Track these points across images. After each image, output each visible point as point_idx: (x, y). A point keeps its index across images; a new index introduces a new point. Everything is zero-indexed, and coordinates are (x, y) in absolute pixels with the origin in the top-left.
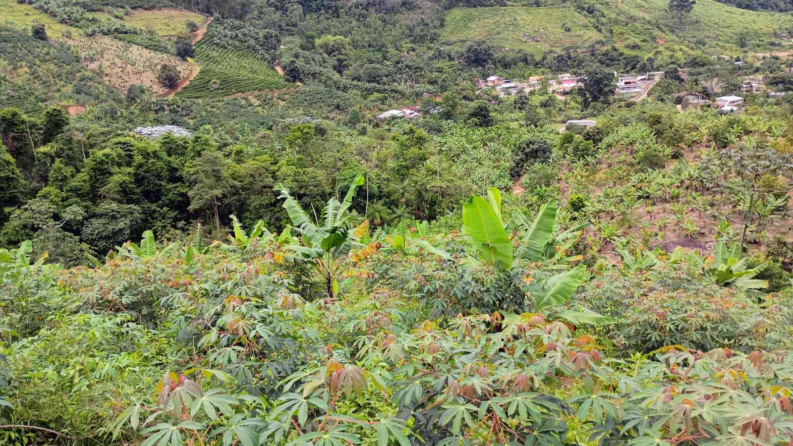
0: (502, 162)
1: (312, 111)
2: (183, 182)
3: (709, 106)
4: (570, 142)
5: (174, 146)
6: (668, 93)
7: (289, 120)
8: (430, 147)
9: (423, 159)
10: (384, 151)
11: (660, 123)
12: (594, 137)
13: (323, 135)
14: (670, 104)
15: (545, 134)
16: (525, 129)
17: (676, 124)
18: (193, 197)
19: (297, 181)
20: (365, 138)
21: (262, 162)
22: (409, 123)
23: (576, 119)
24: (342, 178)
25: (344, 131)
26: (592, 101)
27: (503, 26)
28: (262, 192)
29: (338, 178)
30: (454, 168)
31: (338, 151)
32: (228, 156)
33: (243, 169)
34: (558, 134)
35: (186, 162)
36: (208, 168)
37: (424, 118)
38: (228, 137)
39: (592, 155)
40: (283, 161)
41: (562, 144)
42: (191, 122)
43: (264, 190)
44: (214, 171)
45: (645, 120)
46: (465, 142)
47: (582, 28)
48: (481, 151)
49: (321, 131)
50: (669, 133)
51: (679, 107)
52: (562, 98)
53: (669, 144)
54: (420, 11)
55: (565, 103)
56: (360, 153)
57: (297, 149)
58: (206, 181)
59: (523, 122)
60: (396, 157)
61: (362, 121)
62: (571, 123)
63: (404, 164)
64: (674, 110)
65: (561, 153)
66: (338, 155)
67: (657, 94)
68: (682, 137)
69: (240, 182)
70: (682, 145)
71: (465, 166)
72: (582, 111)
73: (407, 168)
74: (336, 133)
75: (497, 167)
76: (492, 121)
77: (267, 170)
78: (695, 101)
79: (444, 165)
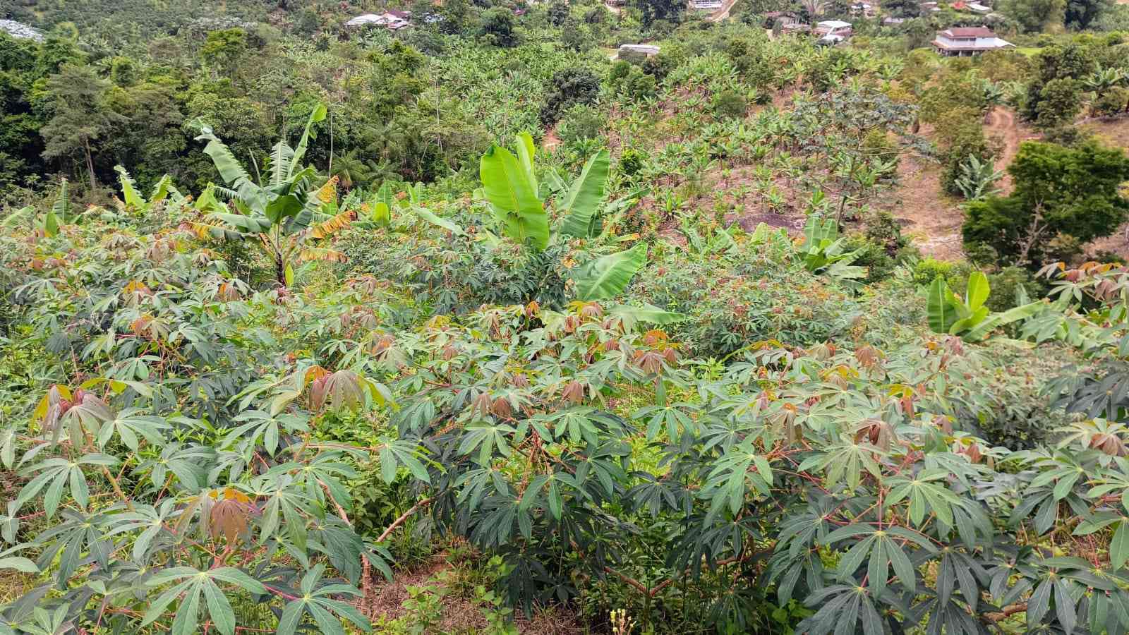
0: (530, 101)
1: (241, 8)
2: (30, 113)
3: (807, 33)
4: (624, 76)
5: (12, 54)
6: (756, 12)
7: (204, 21)
8: (426, 74)
9: (416, 91)
10: (356, 78)
11: (745, 53)
12: (658, 69)
13: (260, 47)
14: (759, 28)
15: (590, 62)
16: (562, 54)
17: (764, 57)
18: (50, 138)
19: (220, 117)
20: (327, 55)
21: (163, 85)
22: (393, 36)
23: (634, 42)
24: (293, 115)
25: (293, 43)
26: (656, 18)
28: (164, 133)
29: (285, 114)
30: (461, 107)
31: (285, 74)
32: (106, 72)
33: (130, 95)
34: (608, 62)
35: (33, 80)
36: (74, 92)
37: (417, 29)
38: (104, 43)
39: (654, 96)
40: (197, 86)
41: (613, 79)
42: (39, 15)
43: (168, 130)
44: (83, 96)
45: (724, 49)
46: (476, 70)
48: (500, 83)
49: (257, 42)
50: (754, 69)
51: (769, 32)
52: (615, 11)
53: (754, 83)
55: (620, 18)
56: (319, 79)
57: (220, 67)
58: (69, 111)
59: (560, 44)
60: (375, 86)
61: (321, 28)
62: (626, 48)
63: (386, 97)
64: (763, 36)
65: (611, 90)
66: (286, 79)
67: (742, 13)
68: (771, 75)
69: (126, 115)
70: (770, 86)
71: (477, 104)
72: (642, 31)
73: (390, 103)
74: (281, 45)
75: (523, 108)
76: (516, 38)
77: (171, 98)
78: (790, 26)
79: (446, 101)
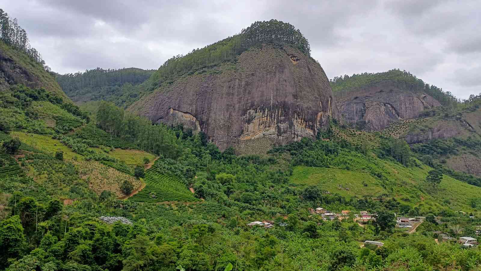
0: (324, 263)
1: (208, 216)
2: (121, 254)
3: (455, 242)
4: (367, 255)
5: (121, 230)
6: (429, 231)
7: (192, 221)
8: (278, 247)
9: (273, 255)
10: (249, 247)
11: (425, 249)
12: (383, 253)
13: (212, 232)
14: (431, 238)
15: (351, 247)
16: (338, 243)
17: (435, 252)
18: (126, 264)
19: (192, 260)
20: (238, 237)
21: (173, 246)
22: (266, 231)
23: (371, 240)
24: (221, 261)
25: (226, 231)
26: (381, 230)
27: (327, 178)
28: (169, 265)
29: (218, 261)
30: (292, 263)
31: (220, 244)
32: (152, 239)
33: (159, 249)
34: (360, 248)
35: (126, 240)
36: (139, 246)
37: (276, 228)
38: (154, 227)
39: (382, 265)
40: (185, 247)
41: (362, 255)
42: (134, 216)
43: (171, 264)
44: (142, 248)
45: (415, 246)
46: (300, 247)
47: (374, 185)
48: (310, 254)
49: (211, 230)
50: (430, 257)
51: (436, 240)
52: (362, 226)
53: (431, 264)
54: (279, 165)
55: (364, 229)
56: (234, 247)
57: (195, 239)
58: (135, 254)
59: (337, 238)
60: (256, 251)
61: (237, 226)
62: (368, 243)
63: (261, 256)
64: (433, 242)
65: (361, 261)
66: (220, 246)
67: (422, 231)
68: (439, 260)
69: (156, 257)
70: (439, 265)
71: (299, 262)
72: (375, 235)
73: (262, 259)
74: (221, 232)
75: (320, 266)
76: (318, 235)
77: (174, 251)
78: (447, 238)
79: (286, 260)
